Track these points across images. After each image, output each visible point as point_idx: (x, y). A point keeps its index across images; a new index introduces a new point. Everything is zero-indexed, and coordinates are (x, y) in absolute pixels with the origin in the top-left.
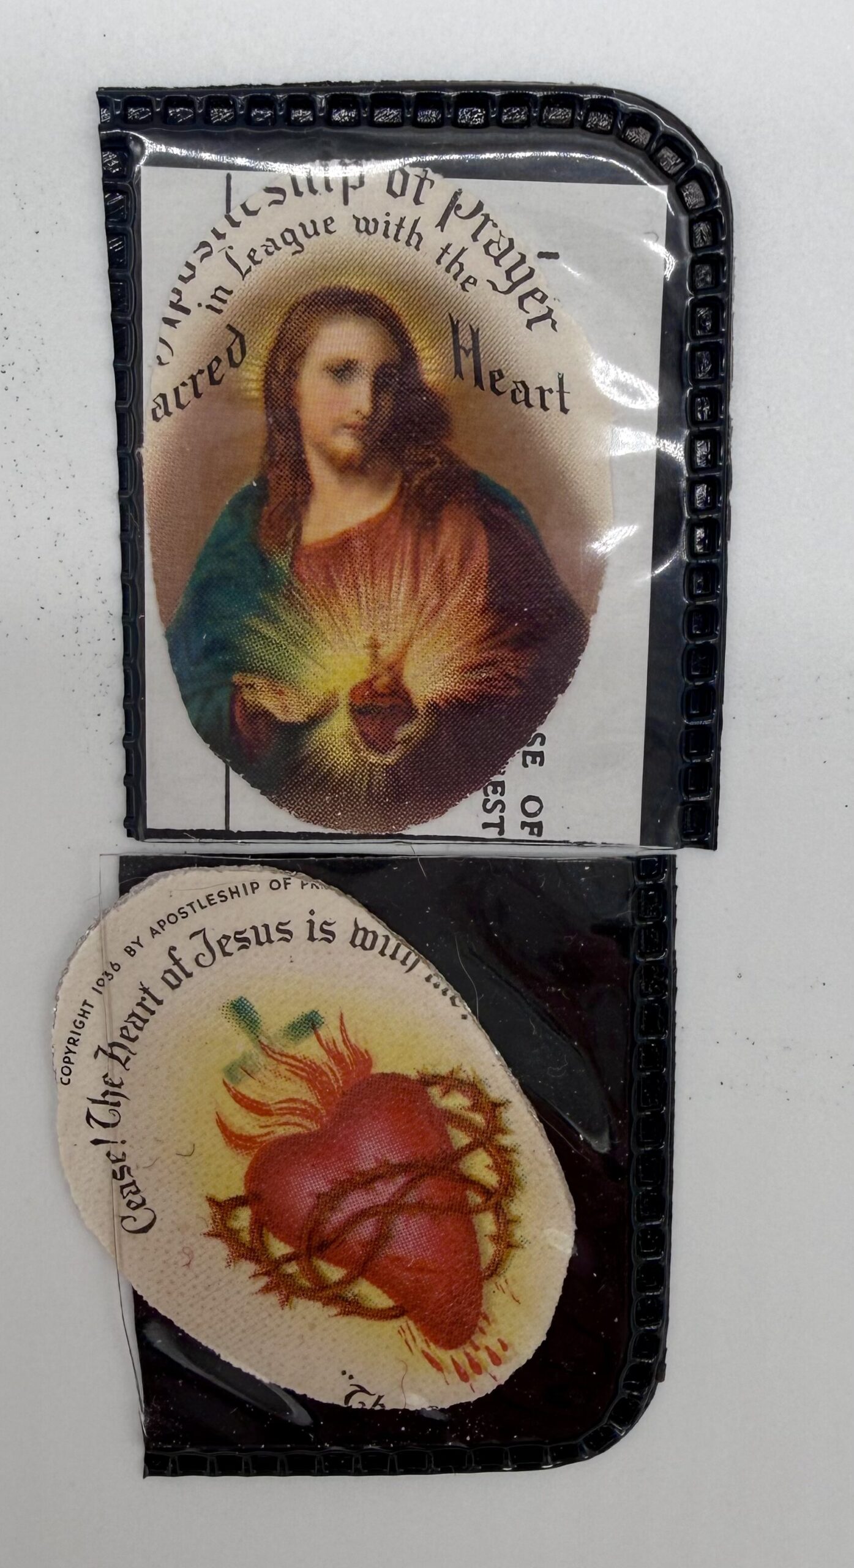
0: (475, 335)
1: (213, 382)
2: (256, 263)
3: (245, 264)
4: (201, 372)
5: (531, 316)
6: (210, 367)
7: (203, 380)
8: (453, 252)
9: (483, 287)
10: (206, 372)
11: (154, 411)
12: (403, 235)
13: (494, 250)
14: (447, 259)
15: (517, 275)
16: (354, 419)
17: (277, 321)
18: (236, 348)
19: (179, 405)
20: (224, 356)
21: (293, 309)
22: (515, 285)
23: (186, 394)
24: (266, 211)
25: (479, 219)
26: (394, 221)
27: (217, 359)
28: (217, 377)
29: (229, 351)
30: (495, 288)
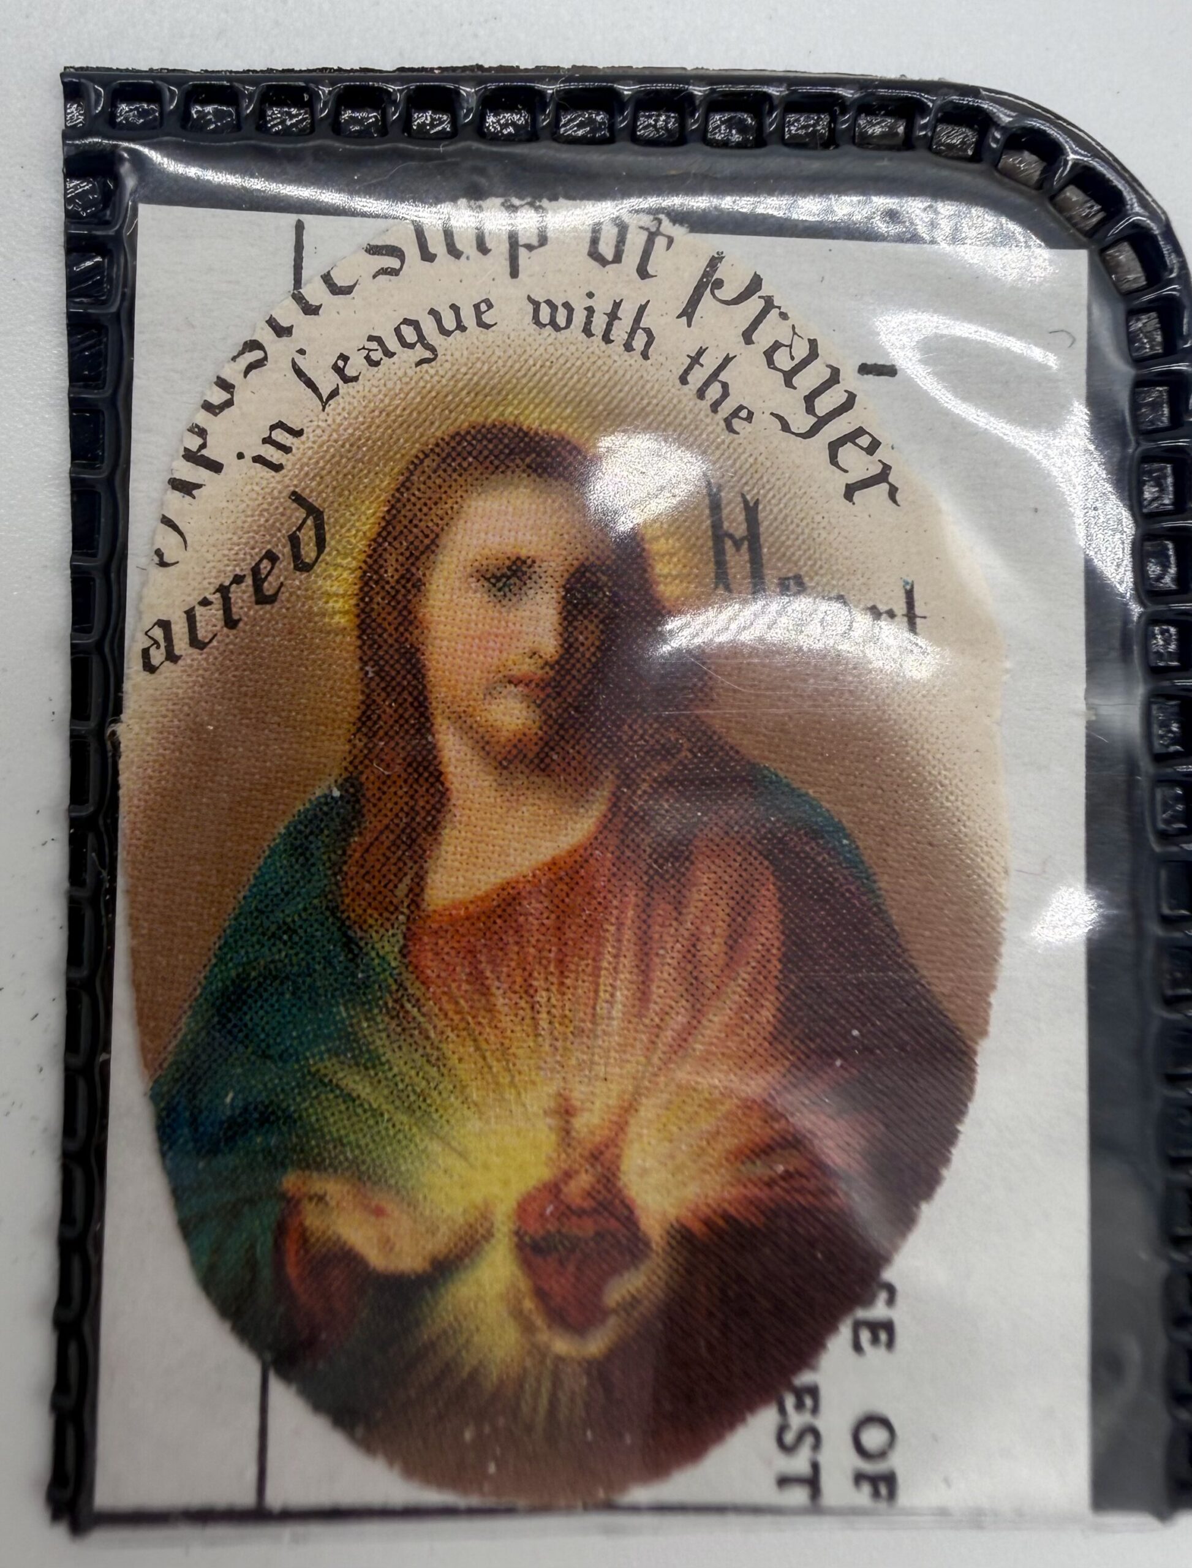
0: (751, 511)
1: (262, 598)
2: (347, 380)
3: (327, 381)
4: (238, 579)
5: (853, 478)
6: (255, 571)
7: (241, 595)
8: (710, 362)
9: (764, 422)
10: (249, 581)
11: (146, 653)
12: (620, 333)
13: (782, 360)
14: (698, 377)
15: (825, 404)
16: (527, 667)
17: (386, 484)
18: (308, 535)
19: (195, 642)
20: (284, 550)
21: (416, 463)
22: (822, 422)
23: (209, 620)
24: (368, 288)
25: (754, 305)
26: (602, 307)
27: (272, 557)
28: (269, 588)
29: (294, 541)
30: (786, 427)
